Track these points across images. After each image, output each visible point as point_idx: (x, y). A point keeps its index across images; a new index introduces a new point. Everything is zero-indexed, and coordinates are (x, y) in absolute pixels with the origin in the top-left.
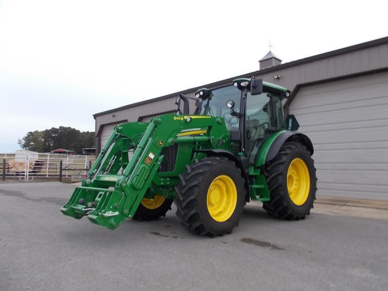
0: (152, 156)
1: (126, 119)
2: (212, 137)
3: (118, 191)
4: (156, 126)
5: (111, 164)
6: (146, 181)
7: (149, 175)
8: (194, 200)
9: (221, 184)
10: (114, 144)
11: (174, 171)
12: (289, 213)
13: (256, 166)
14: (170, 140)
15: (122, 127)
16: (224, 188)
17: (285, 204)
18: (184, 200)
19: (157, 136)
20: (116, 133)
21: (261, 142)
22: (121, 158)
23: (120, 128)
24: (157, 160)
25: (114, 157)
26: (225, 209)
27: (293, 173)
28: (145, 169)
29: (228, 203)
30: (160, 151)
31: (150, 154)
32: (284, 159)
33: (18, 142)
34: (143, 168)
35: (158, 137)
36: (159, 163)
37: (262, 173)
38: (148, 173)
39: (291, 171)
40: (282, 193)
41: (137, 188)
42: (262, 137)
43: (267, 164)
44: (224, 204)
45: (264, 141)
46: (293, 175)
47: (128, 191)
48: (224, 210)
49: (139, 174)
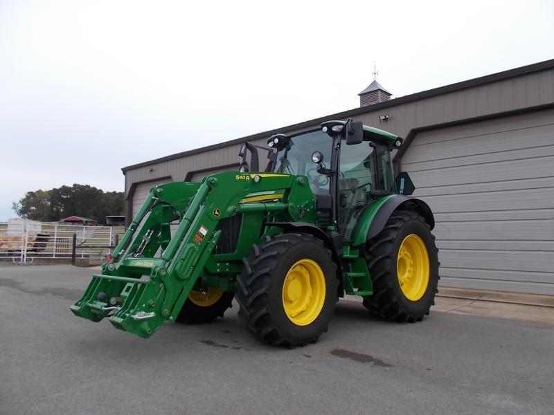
0: (203, 231)
1: (169, 175)
2: (290, 204)
3: (154, 283)
4: (210, 189)
5: (145, 241)
6: (195, 267)
7: (199, 259)
8: (264, 294)
9: (304, 271)
10: (149, 213)
11: (235, 253)
12: (400, 311)
13: (354, 245)
14: (230, 209)
15: (162, 189)
16: (307, 277)
17: (394, 300)
18: (249, 296)
19: (212, 203)
20: (153, 198)
21: (361, 210)
22: (160, 234)
23: (158, 190)
24: (212, 237)
25: (150, 232)
26: (308, 307)
27: (406, 255)
28: (194, 251)
29: (312, 299)
30: (215, 223)
31: (202, 228)
32: (393, 235)
33: (12, 206)
34: (191, 248)
35: (212, 205)
36: (214, 242)
37: (361, 255)
38: (198, 257)
39: (402, 253)
40: (390, 284)
41: (182, 277)
42: (362, 204)
43: (369, 243)
44: (307, 300)
45: (364, 210)
46: (406, 258)
47: (169, 282)
48: (307, 309)
49: (186, 257)
